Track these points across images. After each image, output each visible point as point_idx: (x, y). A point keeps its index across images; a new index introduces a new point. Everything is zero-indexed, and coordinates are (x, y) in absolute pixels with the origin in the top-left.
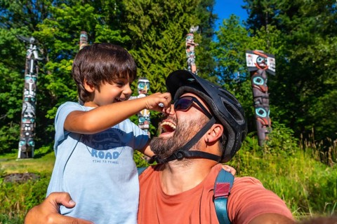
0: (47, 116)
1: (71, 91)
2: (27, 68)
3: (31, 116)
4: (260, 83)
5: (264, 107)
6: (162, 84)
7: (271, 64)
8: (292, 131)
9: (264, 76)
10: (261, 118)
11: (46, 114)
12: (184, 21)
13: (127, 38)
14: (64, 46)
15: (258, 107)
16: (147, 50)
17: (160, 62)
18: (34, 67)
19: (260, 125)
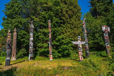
2: (30, 31)
3: (32, 46)
4: (106, 35)
5: (108, 43)
6: (73, 35)
7: (109, 29)
9: (108, 33)
10: (107, 46)
12: (78, 15)
15: (106, 43)
16: (67, 24)
19: (107, 48)
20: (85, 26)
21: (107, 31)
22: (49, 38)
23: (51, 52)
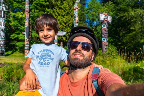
0: (11, 37)
1: (21, 26)
3: (3, 37)
4: (105, 27)
5: (105, 38)
6: (63, 25)
7: (110, 19)
8: (116, 48)
9: (107, 24)
10: (104, 42)
11: (10, 36)
13: (48, 3)
14: (18, 5)
15: (103, 37)
16: (56, 9)
17: (62, 16)
18: (4, 14)
19: (103, 45)
20: (76, 12)
21: (106, 20)
22: (26, 26)
23: (26, 47)
